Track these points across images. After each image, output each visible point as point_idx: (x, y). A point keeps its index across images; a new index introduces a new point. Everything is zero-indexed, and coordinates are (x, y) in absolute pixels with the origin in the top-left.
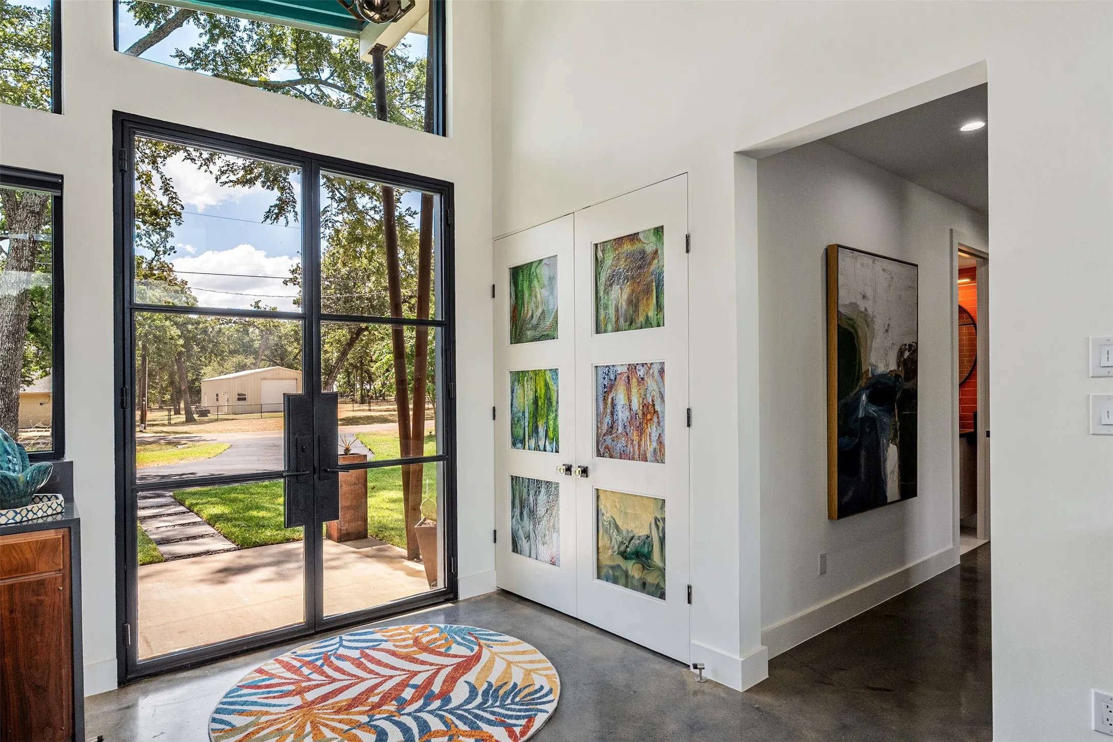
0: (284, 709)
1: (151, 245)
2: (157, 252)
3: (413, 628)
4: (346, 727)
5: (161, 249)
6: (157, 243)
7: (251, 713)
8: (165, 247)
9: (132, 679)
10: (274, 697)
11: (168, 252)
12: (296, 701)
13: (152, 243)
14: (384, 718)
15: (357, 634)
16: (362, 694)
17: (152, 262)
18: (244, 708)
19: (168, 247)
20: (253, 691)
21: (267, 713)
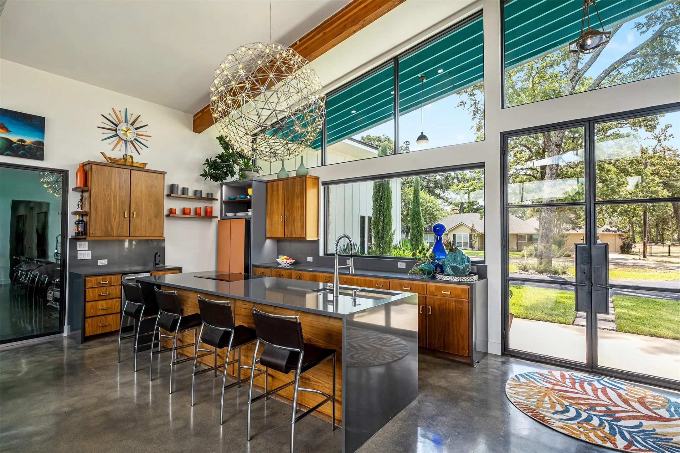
0: (541, 385)
1: (655, 137)
2: (659, 140)
3: (649, 393)
4: (555, 401)
5: (662, 138)
6: (659, 134)
7: (529, 381)
8: (665, 136)
9: (506, 354)
10: (544, 381)
11: (668, 139)
12: (550, 386)
13: (655, 135)
14: (575, 409)
15: (612, 381)
16: (578, 398)
17: (656, 147)
18: (530, 378)
19: (667, 135)
20: (539, 376)
21: (535, 383)
